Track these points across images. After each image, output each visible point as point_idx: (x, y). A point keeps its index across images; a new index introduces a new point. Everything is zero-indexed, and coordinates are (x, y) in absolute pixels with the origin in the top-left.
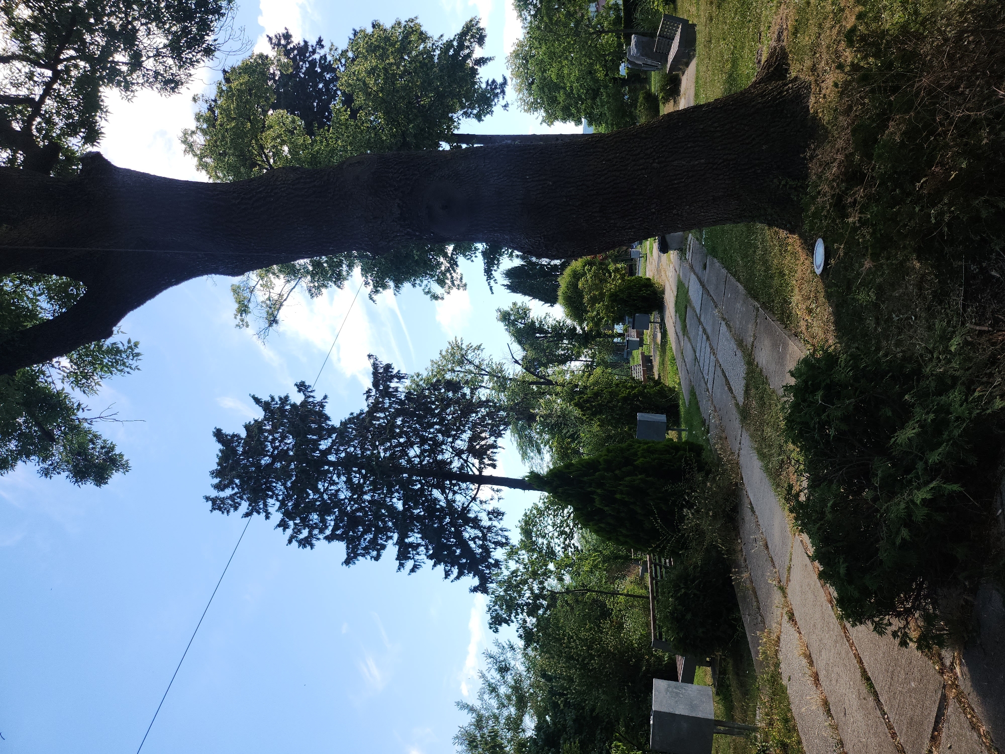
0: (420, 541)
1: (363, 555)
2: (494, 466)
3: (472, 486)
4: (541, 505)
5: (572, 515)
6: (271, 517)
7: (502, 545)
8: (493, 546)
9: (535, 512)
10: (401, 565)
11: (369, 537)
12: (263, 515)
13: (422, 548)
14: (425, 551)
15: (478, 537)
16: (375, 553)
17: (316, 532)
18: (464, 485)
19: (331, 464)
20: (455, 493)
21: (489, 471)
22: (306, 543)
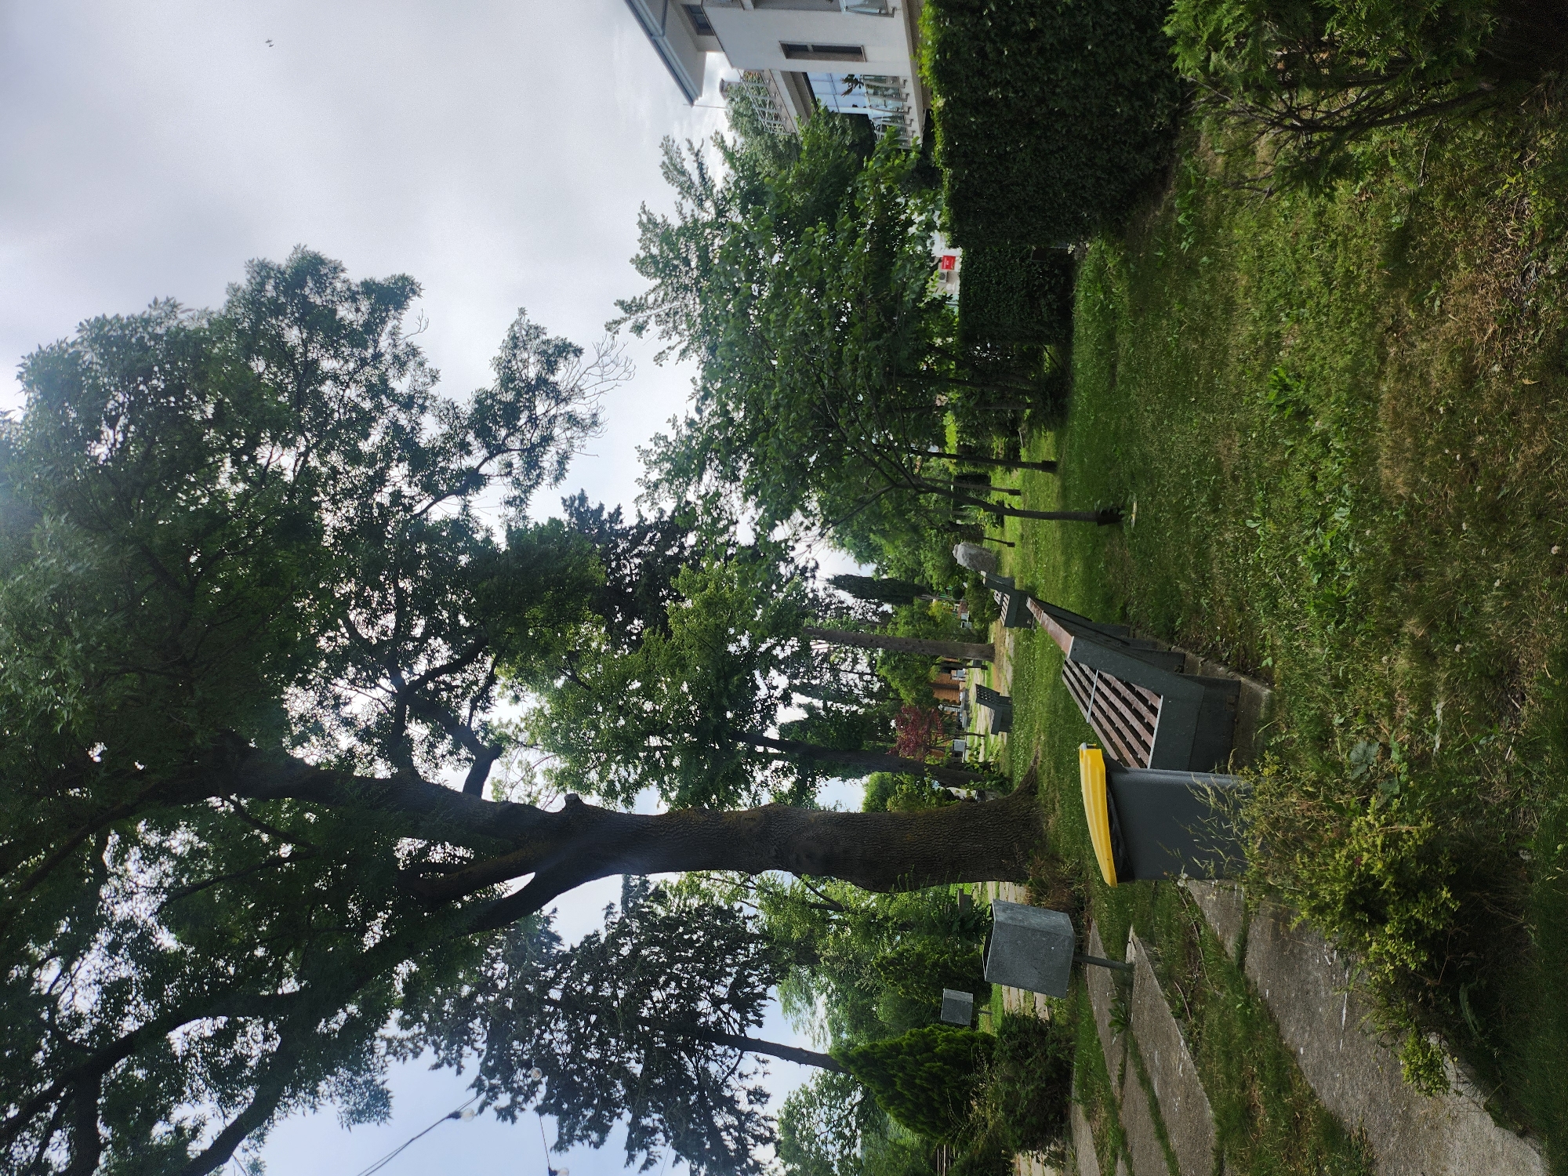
0: (657, 1124)
1: (581, 1139)
2: (760, 1024)
3: (730, 1052)
4: (812, 1087)
5: (856, 1109)
6: (464, 1072)
7: (765, 1141)
8: (751, 1141)
9: (802, 1098)
10: (631, 1158)
11: (589, 1113)
12: (455, 1067)
13: (660, 1136)
14: (663, 1139)
15: (731, 1126)
16: (594, 1136)
17: (520, 1099)
18: (720, 1050)
19: (551, 1002)
20: (708, 1059)
21: (752, 1032)
22: (506, 1114)
